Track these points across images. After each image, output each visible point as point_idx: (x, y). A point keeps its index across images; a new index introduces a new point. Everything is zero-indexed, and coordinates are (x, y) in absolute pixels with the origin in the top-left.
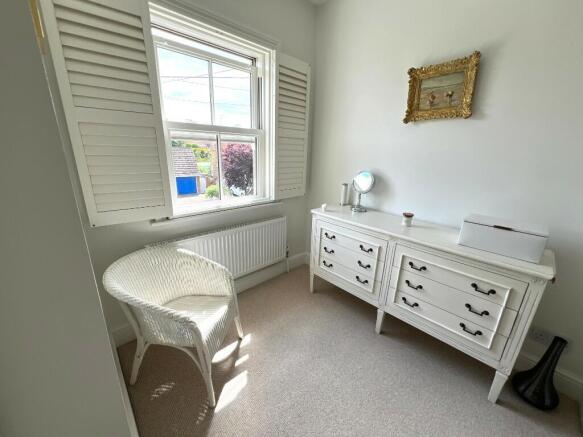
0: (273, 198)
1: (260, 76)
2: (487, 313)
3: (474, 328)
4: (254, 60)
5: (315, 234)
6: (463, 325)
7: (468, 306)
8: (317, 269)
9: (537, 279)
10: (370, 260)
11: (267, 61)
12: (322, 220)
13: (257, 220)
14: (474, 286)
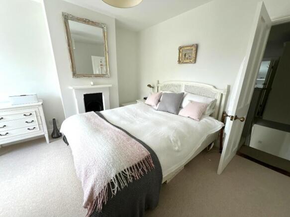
2: (33, 121)
3: (32, 128)
6: (28, 129)
7: (26, 122)
9: (39, 105)
14: (25, 115)
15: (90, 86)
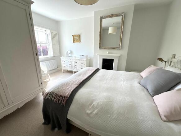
0: (53, 56)
1: (47, 33)
4: (46, 31)
5: (62, 61)
8: (63, 68)
10: (70, 63)
11: (49, 32)
12: (62, 59)
13: (48, 61)
14: (81, 63)
15: (107, 54)
